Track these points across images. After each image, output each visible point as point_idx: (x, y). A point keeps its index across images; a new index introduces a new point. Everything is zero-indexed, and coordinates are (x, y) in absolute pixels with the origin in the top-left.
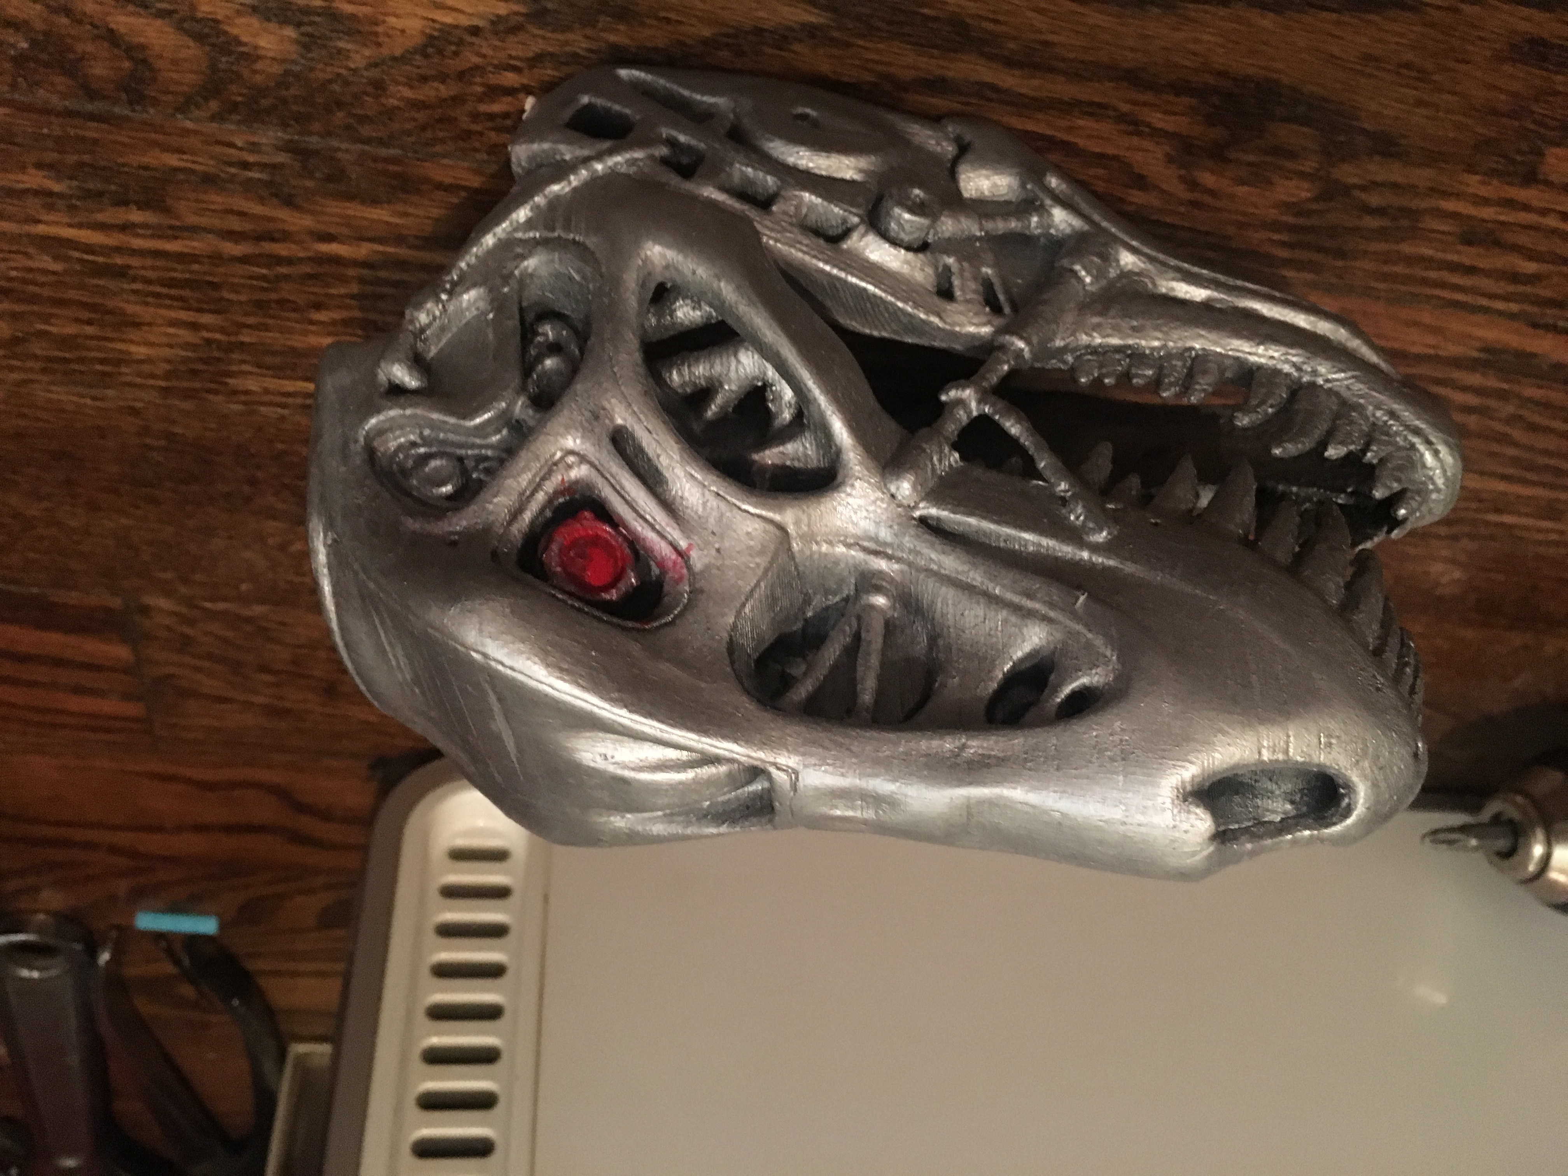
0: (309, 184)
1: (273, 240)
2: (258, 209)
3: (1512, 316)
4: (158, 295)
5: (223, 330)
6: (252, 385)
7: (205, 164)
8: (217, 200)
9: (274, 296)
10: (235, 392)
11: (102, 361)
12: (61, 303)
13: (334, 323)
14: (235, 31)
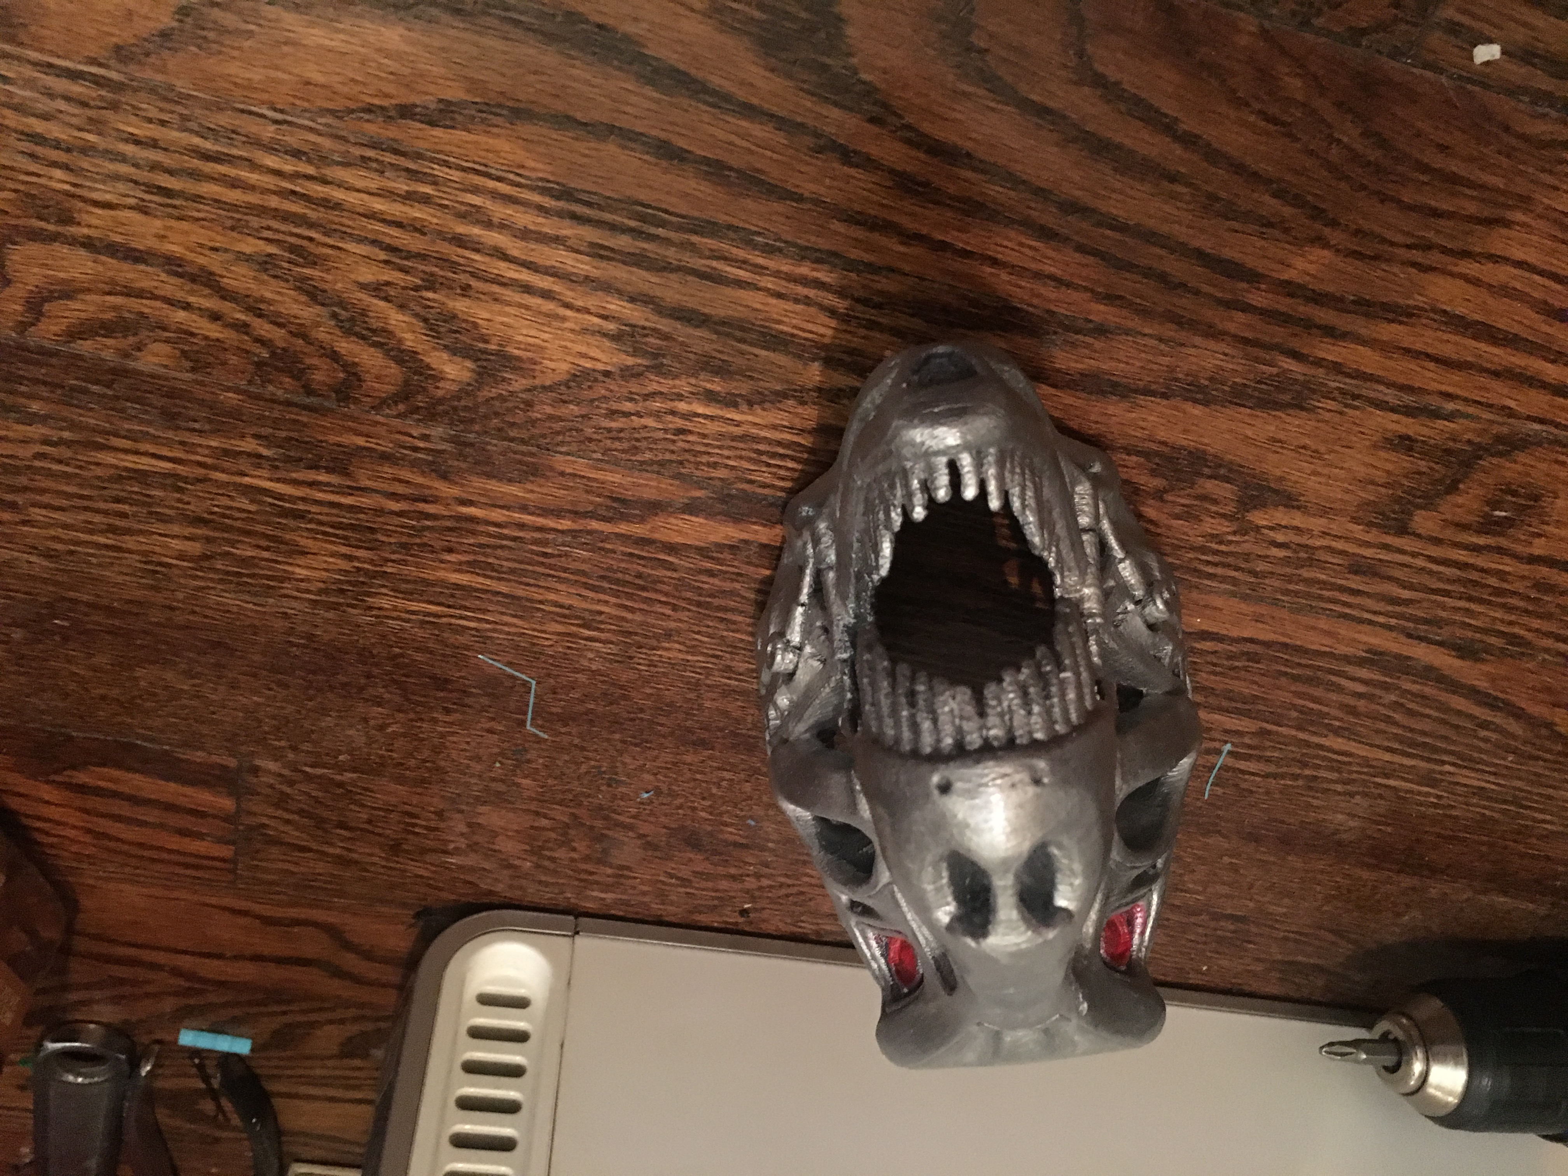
0: (464, 465)
1: (426, 501)
2: (420, 480)
3: (1390, 628)
4: (325, 533)
5: (371, 562)
6: (385, 603)
7: (386, 446)
8: (388, 470)
9: (418, 541)
10: (371, 608)
11: (269, 578)
12: (248, 533)
13: (461, 563)
14: (427, 360)
